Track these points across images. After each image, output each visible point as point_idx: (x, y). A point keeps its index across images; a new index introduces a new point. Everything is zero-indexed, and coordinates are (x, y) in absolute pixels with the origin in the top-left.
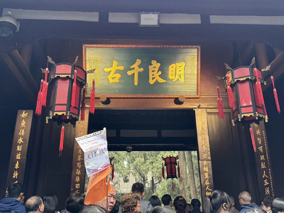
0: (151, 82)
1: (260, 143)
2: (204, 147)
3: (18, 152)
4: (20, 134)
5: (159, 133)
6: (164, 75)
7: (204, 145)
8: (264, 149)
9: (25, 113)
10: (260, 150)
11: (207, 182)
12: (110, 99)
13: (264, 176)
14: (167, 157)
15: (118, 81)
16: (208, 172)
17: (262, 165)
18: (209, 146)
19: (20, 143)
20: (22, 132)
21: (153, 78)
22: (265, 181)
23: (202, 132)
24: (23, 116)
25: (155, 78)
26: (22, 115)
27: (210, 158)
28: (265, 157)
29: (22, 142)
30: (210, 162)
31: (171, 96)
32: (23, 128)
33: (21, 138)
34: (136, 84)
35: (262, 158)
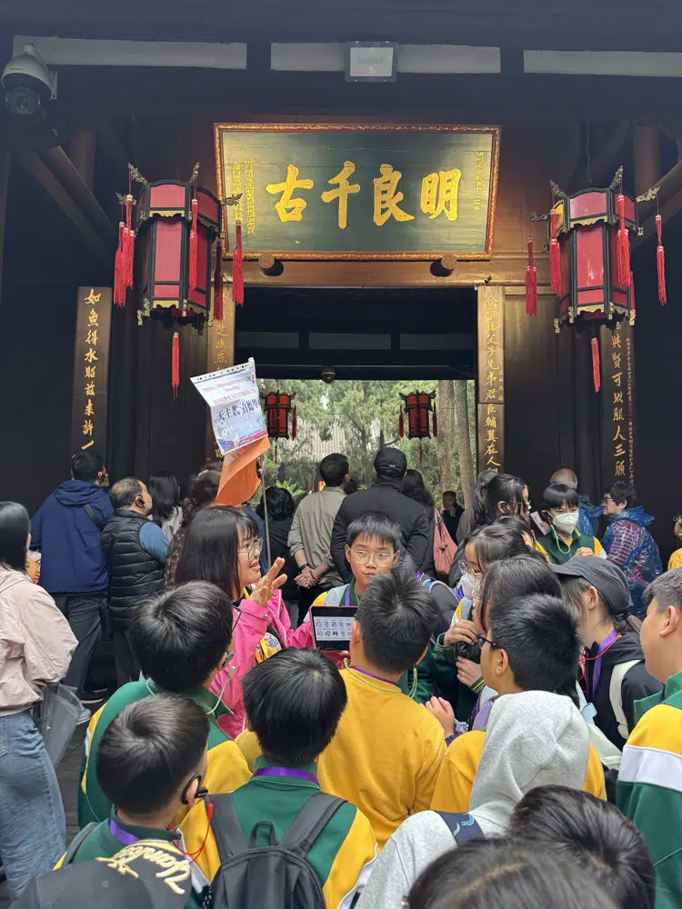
0: (379, 220)
1: (617, 365)
2: (491, 375)
3: (89, 380)
4: (88, 340)
5: (395, 341)
6: (409, 204)
7: (493, 370)
8: (624, 378)
9: (95, 294)
10: (616, 381)
11: (491, 449)
12: (283, 263)
13: (616, 437)
14: (412, 394)
15: (299, 217)
16: (494, 428)
17: (616, 415)
18: (502, 373)
19: (90, 361)
20: (92, 337)
21: (384, 211)
22: (617, 448)
23: (490, 341)
24: (91, 301)
25: (387, 209)
26: (89, 298)
27: (501, 399)
28: (625, 397)
29: (96, 359)
30: (501, 408)
31: (424, 256)
32: (93, 328)
33: (91, 350)
34: (343, 224)
35: (618, 397)
